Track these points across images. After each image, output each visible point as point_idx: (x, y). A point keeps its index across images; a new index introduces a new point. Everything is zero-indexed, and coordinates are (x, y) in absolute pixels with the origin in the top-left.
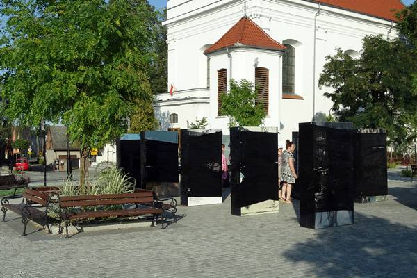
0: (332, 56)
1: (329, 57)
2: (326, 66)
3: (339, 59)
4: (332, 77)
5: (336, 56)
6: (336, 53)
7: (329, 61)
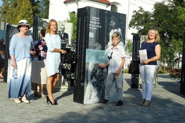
0: (137, 11)
1: (135, 11)
2: (133, 16)
3: (140, 13)
4: (136, 23)
5: (139, 11)
6: (139, 9)
7: (135, 13)
